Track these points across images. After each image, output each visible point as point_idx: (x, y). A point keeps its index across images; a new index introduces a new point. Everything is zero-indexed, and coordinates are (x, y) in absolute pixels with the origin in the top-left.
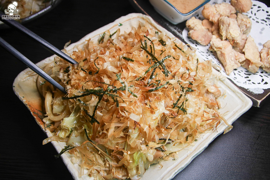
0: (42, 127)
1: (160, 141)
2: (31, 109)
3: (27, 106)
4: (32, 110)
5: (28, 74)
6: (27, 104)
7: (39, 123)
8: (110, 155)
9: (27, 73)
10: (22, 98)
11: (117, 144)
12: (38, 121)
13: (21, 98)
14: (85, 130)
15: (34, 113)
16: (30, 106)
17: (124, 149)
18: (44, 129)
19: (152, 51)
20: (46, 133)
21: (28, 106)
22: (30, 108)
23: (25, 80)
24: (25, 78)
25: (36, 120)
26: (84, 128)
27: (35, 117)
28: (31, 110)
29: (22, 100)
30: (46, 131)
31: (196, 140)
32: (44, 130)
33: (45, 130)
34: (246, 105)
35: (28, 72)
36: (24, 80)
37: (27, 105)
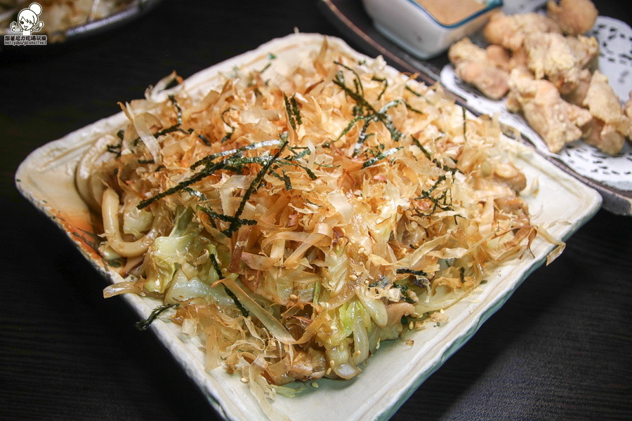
0: (99, 264)
1: (401, 275)
2: (66, 226)
3: (54, 220)
4: (68, 228)
5: (54, 156)
6: (55, 215)
7: (90, 255)
8: (279, 317)
9: (51, 154)
10: (42, 203)
11: (295, 291)
12: (86, 250)
13: (39, 204)
14: (212, 256)
15: (74, 233)
16: (63, 220)
17: (312, 301)
18: (103, 269)
19: (358, 92)
20: (109, 276)
21: (58, 221)
22: (63, 225)
23: (46, 171)
24: (46, 165)
25: (82, 248)
26: (207, 252)
27: (79, 243)
28: (65, 229)
29: (41, 208)
30: (109, 273)
31: (483, 282)
32: (105, 271)
33: (107, 270)
34: (588, 204)
35: (52, 151)
36: (44, 169)
37: (54, 218)
